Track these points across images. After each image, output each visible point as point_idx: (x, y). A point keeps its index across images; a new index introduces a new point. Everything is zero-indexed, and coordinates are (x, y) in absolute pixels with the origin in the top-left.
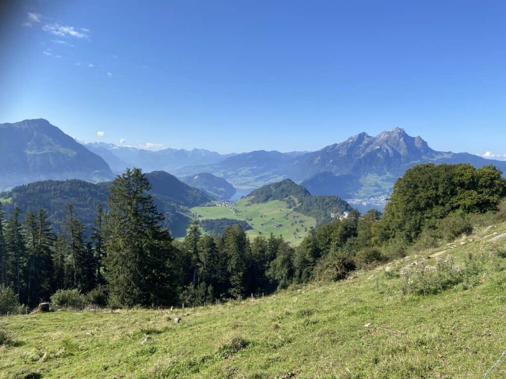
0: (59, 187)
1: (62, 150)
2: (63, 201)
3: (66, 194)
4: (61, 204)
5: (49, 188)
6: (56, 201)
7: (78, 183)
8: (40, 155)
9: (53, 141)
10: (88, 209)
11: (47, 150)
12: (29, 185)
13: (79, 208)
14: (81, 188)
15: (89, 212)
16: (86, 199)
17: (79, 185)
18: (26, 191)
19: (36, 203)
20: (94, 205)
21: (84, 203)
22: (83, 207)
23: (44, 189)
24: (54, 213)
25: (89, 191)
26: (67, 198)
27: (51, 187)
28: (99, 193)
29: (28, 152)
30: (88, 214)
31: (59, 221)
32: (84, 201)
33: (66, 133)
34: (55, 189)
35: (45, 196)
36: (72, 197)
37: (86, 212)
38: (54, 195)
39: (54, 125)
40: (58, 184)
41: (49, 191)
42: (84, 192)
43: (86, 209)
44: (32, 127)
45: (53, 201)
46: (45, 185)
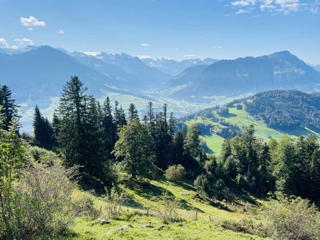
0: (281, 95)
1: (296, 70)
2: (283, 104)
3: (286, 99)
4: (281, 105)
5: (275, 95)
6: (278, 103)
7: (295, 92)
8: (281, 74)
9: (291, 64)
10: (299, 110)
11: (286, 71)
12: (264, 92)
13: (293, 109)
14: (296, 96)
15: (299, 112)
16: (298, 103)
17: (295, 93)
18: (262, 96)
19: (266, 103)
20: (303, 108)
21: (297, 106)
22: (296, 109)
23: (272, 95)
24: (275, 111)
25: (302, 98)
26: (286, 102)
27: (276, 94)
28: (309, 100)
29: (275, 72)
30: (298, 114)
31: (277, 116)
32: (296, 104)
33: (300, 59)
34: (279, 96)
35: (272, 99)
36: (289, 101)
37: (297, 112)
38: (278, 99)
39: (292, 54)
40: (281, 93)
41: (275, 97)
42: (298, 99)
43: (297, 110)
44: (279, 56)
45: (276, 103)
46: (274, 93)
